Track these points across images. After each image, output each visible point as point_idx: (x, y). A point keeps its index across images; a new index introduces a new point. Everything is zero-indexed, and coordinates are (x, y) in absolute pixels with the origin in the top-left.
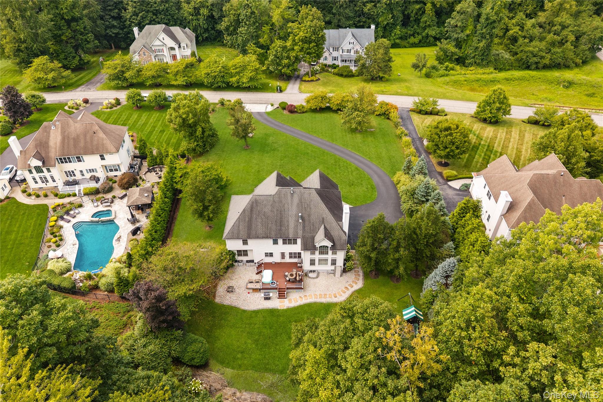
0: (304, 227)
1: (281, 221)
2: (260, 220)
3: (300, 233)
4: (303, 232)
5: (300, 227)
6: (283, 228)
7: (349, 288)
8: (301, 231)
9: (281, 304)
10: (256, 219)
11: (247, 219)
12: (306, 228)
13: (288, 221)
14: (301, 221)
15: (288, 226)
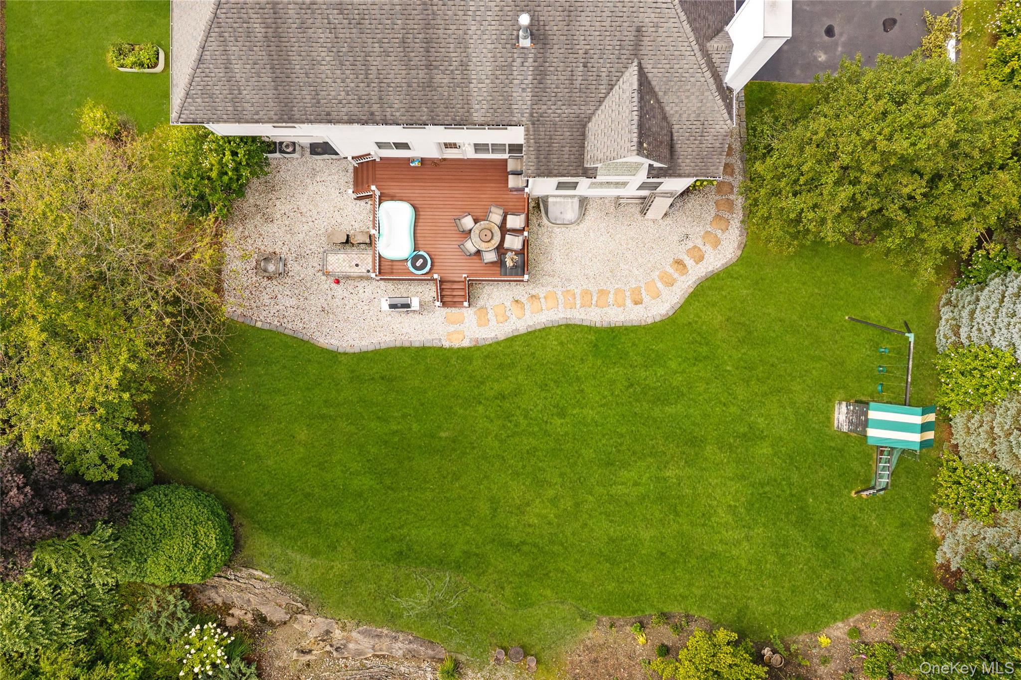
0: (541, 74)
1: (428, 41)
2: (323, 36)
3: (522, 100)
4: (537, 99)
5: (523, 74)
6: (439, 78)
7: (689, 262)
8: (528, 96)
9: (452, 328)
10: (303, 27)
11: (259, 29)
12: (551, 80)
13: (462, 43)
14: (526, 43)
15: (464, 66)
